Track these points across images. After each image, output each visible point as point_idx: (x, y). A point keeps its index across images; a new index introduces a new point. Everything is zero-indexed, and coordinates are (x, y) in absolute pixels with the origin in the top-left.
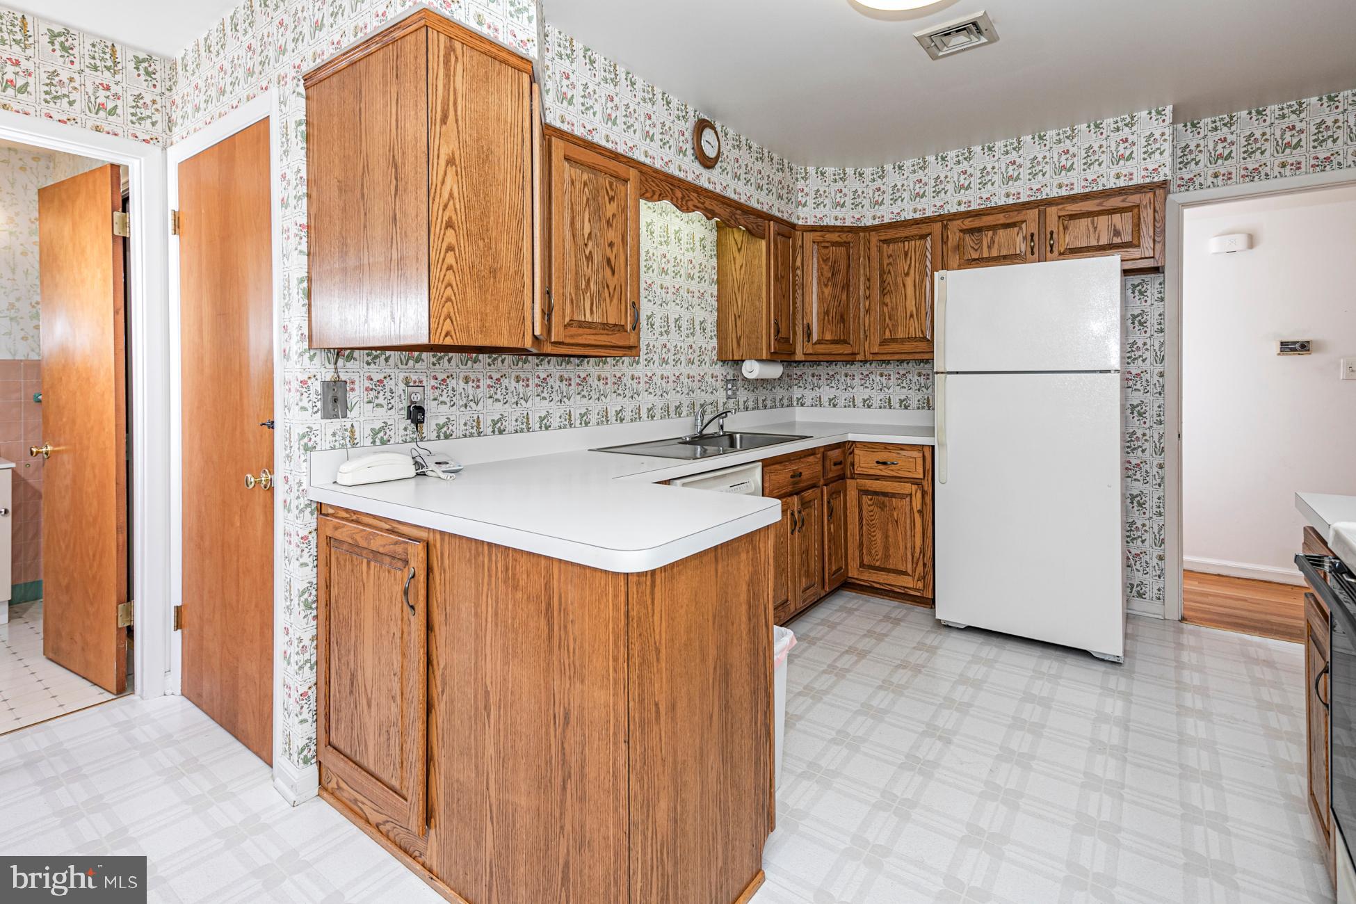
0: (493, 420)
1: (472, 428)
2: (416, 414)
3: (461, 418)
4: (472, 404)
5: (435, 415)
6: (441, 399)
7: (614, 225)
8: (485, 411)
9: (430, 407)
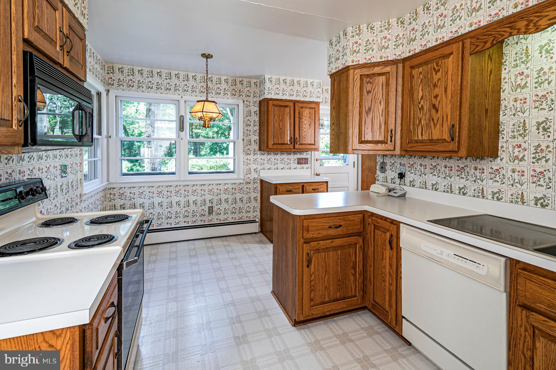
0: (432, 184)
1: (423, 185)
2: (401, 176)
3: (418, 180)
4: (423, 175)
5: (409, 177)
6: (411, 171)
8: (429, 179)
9: (408, 174)
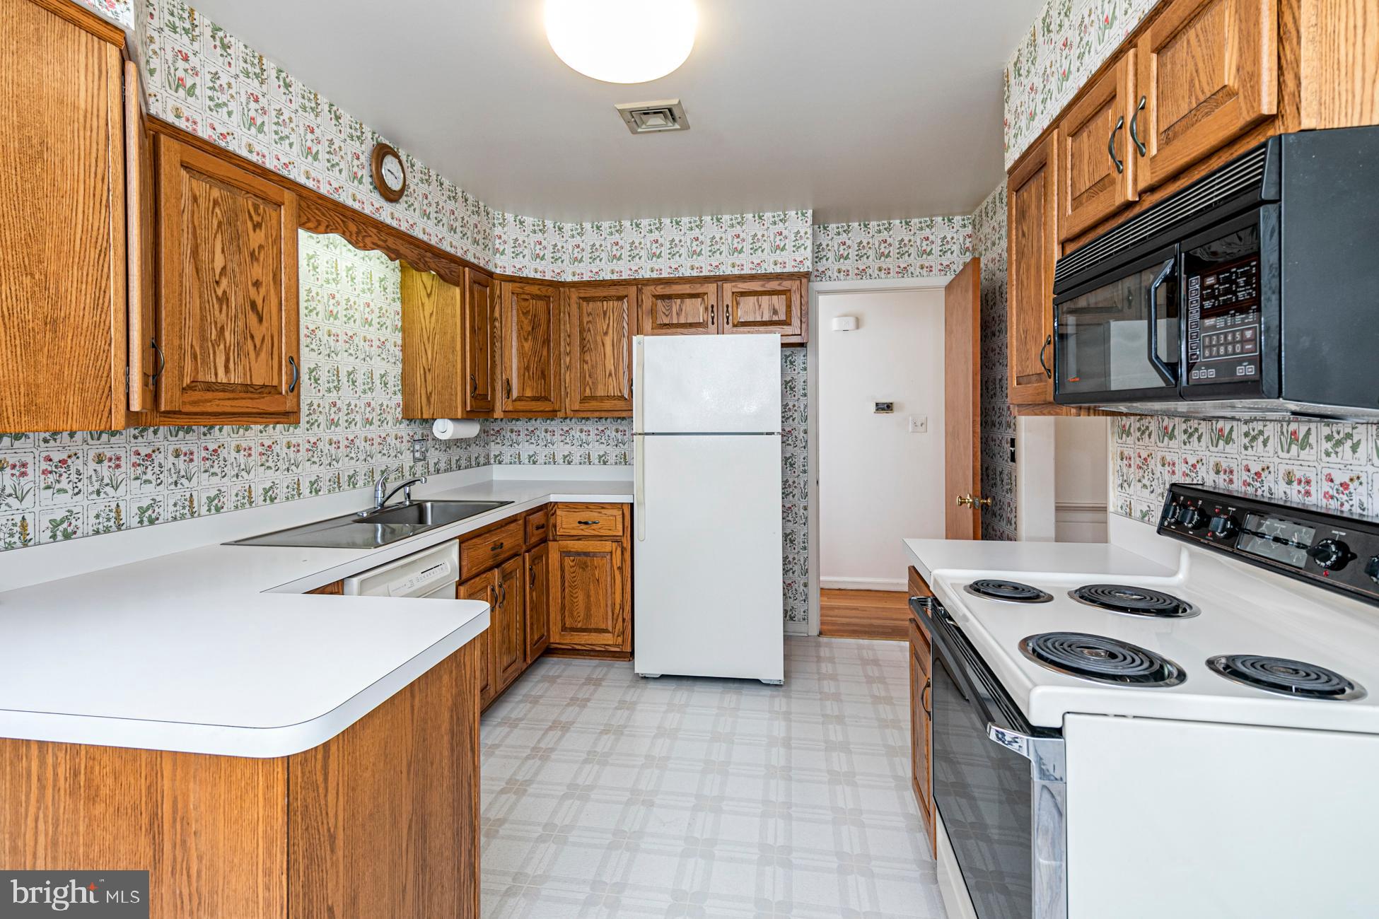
7: (261, 259)
